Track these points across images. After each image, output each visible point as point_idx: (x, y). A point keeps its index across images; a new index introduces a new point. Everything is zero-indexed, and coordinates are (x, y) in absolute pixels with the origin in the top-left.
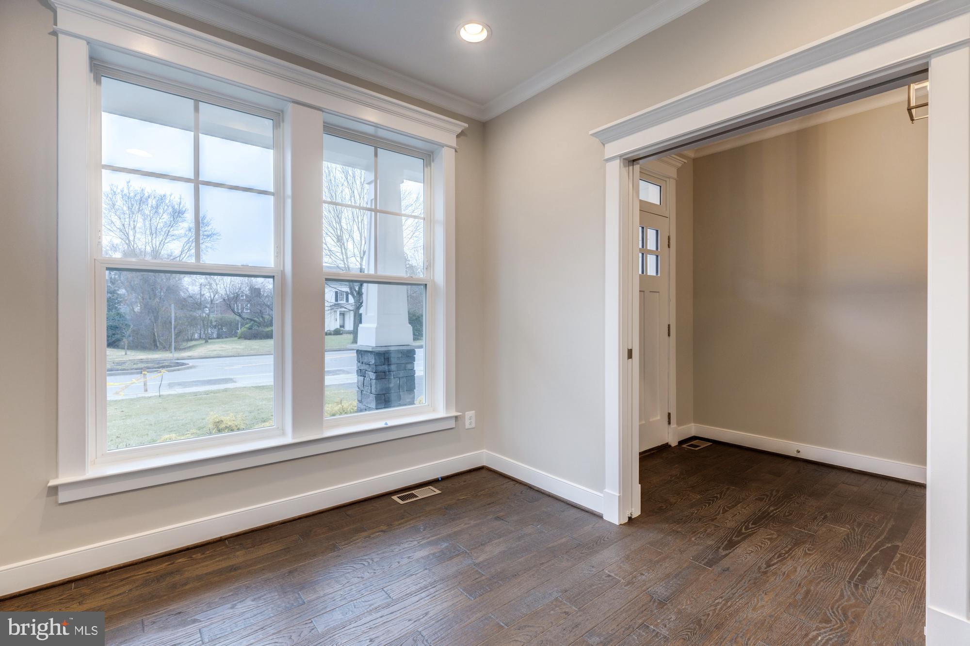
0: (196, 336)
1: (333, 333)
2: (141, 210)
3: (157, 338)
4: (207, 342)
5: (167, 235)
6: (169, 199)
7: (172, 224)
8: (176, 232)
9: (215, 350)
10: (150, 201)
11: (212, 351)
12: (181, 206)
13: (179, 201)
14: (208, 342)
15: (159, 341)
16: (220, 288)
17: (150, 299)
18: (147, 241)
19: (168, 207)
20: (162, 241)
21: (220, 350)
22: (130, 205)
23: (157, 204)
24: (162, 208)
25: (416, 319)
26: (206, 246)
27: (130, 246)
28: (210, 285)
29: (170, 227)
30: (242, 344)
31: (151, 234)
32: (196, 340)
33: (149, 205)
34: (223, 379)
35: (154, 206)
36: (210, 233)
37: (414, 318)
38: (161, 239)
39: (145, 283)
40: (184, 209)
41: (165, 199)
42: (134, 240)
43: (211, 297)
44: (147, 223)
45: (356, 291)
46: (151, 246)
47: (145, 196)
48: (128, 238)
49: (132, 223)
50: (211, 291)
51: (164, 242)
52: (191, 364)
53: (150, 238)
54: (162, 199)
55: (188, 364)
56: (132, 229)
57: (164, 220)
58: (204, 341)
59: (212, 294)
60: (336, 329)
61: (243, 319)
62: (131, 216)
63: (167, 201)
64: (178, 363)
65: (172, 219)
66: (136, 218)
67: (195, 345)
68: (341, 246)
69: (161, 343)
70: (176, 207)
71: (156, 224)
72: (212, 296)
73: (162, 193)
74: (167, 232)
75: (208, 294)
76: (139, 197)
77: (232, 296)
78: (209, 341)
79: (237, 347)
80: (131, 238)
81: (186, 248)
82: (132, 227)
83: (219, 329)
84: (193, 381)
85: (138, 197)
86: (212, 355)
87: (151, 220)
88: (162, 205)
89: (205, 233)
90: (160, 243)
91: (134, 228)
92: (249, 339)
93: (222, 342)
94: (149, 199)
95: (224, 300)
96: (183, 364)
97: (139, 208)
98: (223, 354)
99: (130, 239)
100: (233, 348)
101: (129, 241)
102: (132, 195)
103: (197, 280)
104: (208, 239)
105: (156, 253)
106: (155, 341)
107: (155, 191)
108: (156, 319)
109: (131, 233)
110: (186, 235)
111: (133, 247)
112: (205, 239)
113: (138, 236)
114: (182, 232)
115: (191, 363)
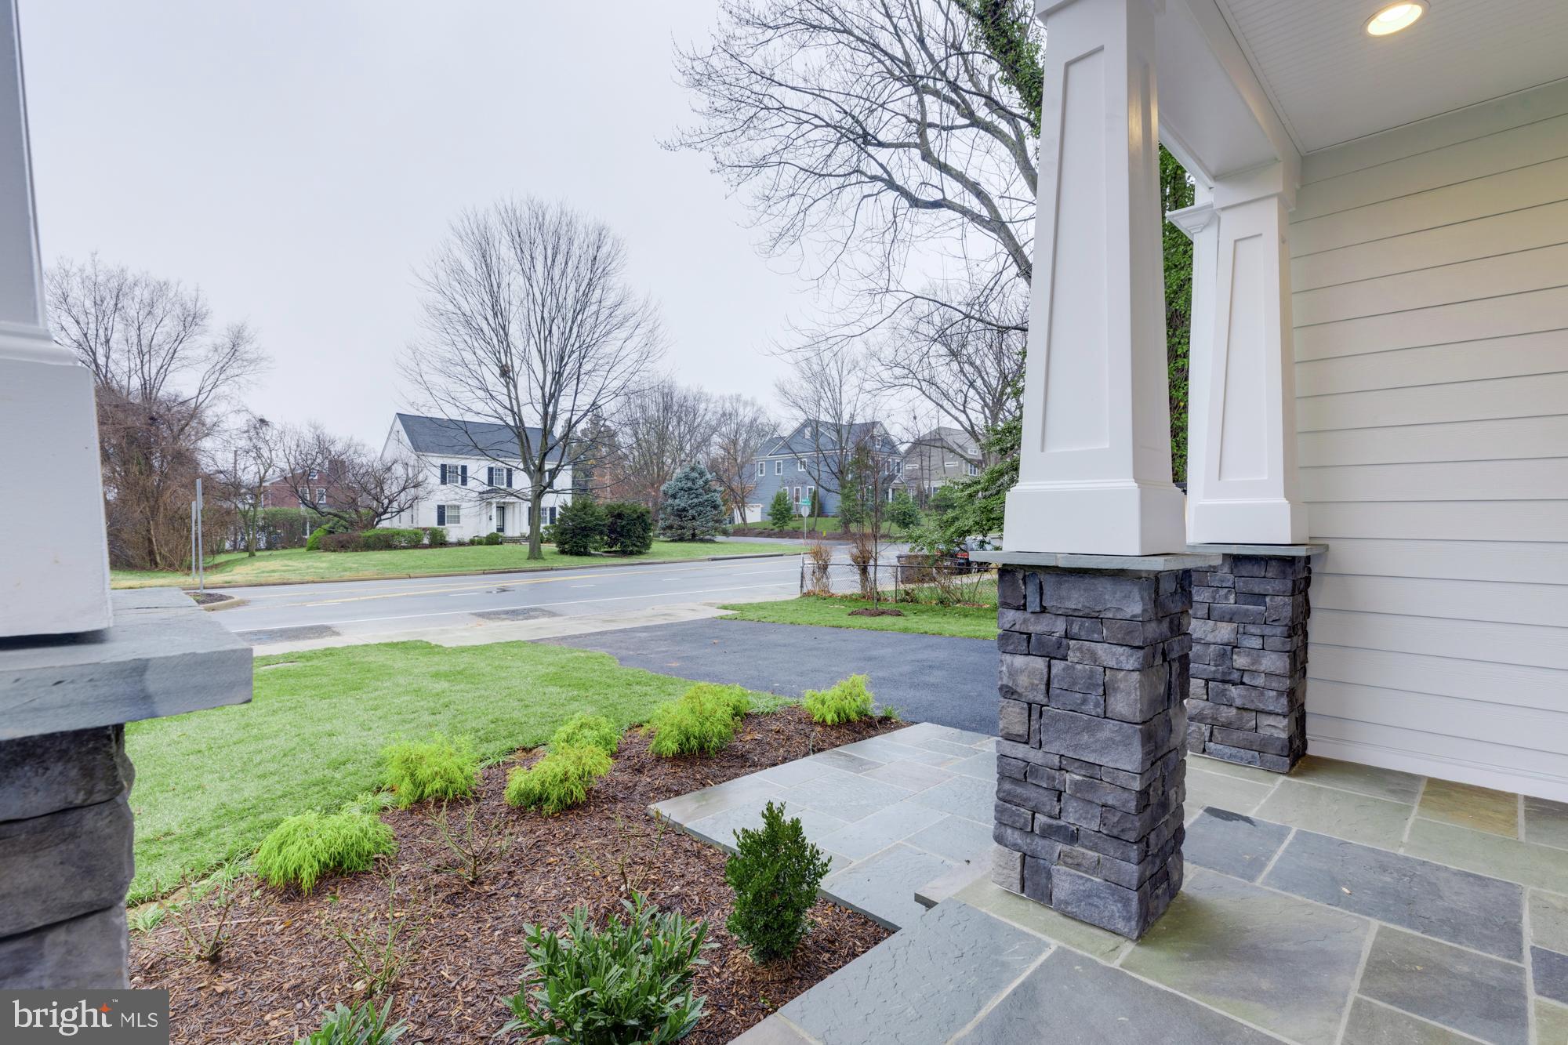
0: (227, 545)
1: (485, 540)
2: (120, 310)
3: (155, 547)
4: (252, 555)
5: (172, 357)
6: (174, 290)
7: (181, 337)
8: (189, 353)
9: (273, 571)
10: (137, 291)
11: (268, 572)
12: (199, 304)
13: (194, 294)
14: (254, 555)
15: (160, 553)
16: (277, 456)
17: (141, 473)
18: (133, 366)
19: (173, 304)
20: (161, 368)
21: (285, 571)
22: (98, 298)
23: (152, 299)
24: (160, 306)
25: (638, 517)
26: (248, 381)
27: (98, 375)
28: (258, 449)
29: (177, 342)
30: (324, 559)
31: (141, 353)
32: (228, 552)
33: (137, 300)
34: (311, 628)
35: (145, 301)
36: (255, 356)
37: (635, 516)
38: (159, 364)
39: (132, 443)
40: (204, 310)
41: (167, 289)
42: (107, 366)
43: (259, 472)
44: (133, 333)
45: (534, 465)
46: (140, 375)
47: (128, 282)
48: (95, 361)
49: (101, 332)
50: (259, 461)
51: (166, 370)
52: (237, 598)
53: (138, 361)
54: (161, 290)
55: (230, 597)
56: (102, 344)
57: (166, 329)
58: (246, 555)
59: (261, 467)
60: (491, 534)
61: (322, 514)
62: (100, 319)
63: (171, 294)
64: (210, 595)
65: (181, 328)
66: (110, 324)
67: (229, 561)
68: (508, 384)
69: (164, 557)
70: (190, 305)
71: (150, 335)
72: (262, 472)
73: (162, 279)
74: (172, 351)
75: (254, 469)
76: (116, 284)
77: (300, 471)
78: (258, 554)
79: (315, 565)
80: (101, 361)
81: (209, 382)
82: (103, 339)
83: (270, 533)
84: (251, 633)
85: (114, 284)
86: (271, 580)
87: (139, 329)
88: (160, 300)
89: (245, 355)
90: (159, 371)
91: (107, 341)
92: (335, 551)
93: (281, 555)
94: (137, 288)
95: (285, 478)
96: (221, 598)
97: (116, 304)
98: (294, 577)
99: (99, 362)
100: (308, 568)
101: (97, 366)
102: (101, 279)
103: (233, 442)
104: (251, 368)
105: (148, 390)
106: (151, 553)
107: (147, 273)
108: (154, 510)
109: (100, 352)
110: (207, 359)
111: (105, 377)
112: (245, 366)
113: (113, 356)
114: (202, 352)
115: (237, 594)
